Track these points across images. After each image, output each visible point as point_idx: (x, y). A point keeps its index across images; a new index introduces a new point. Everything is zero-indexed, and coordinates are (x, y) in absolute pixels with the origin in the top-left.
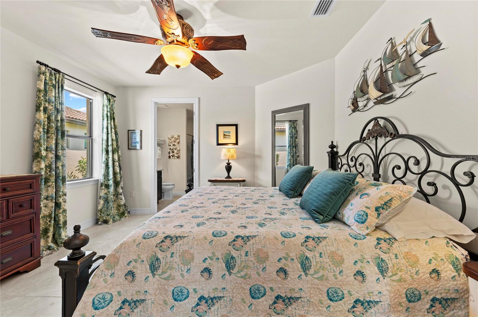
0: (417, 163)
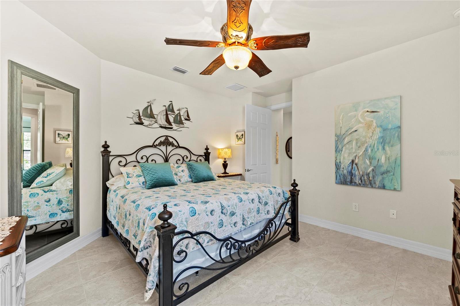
0: (187, 158)
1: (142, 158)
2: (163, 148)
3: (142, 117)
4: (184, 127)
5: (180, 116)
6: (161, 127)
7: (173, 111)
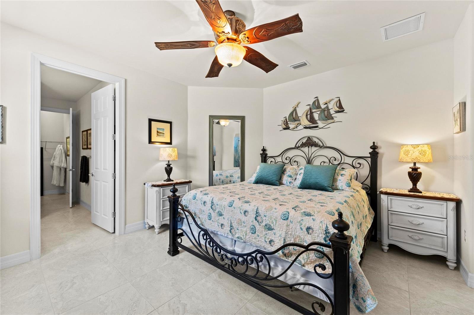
1: (286, 159)
2: (306, 149)
3: (289, 123)
4: (334, 122)
5: (329, 110)
6: (306, 128)
7: (319, 107)
